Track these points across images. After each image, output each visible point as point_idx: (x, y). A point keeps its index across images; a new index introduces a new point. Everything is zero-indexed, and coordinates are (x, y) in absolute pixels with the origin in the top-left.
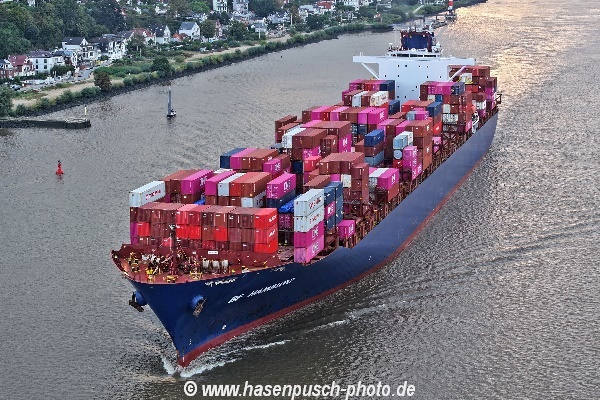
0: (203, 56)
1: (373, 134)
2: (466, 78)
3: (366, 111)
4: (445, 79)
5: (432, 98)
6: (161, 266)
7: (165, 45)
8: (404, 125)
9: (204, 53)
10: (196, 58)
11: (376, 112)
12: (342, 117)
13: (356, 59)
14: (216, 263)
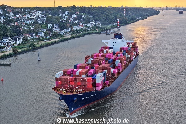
0: (45, 42)
1: (110, 60)
2: (131, 46)
3: (108, 54)
4: (126, 46)
5: (122, 51)
6: (66, 91)
7: (34, 39)
8: (117, 58)
9: (45, 41)
10: (43, 43)
11: (110, 54)
12: (102, 56)
13: (103, 41)
14: (79, 90)
